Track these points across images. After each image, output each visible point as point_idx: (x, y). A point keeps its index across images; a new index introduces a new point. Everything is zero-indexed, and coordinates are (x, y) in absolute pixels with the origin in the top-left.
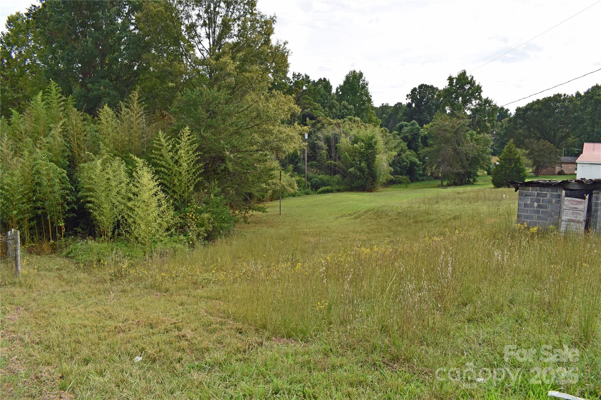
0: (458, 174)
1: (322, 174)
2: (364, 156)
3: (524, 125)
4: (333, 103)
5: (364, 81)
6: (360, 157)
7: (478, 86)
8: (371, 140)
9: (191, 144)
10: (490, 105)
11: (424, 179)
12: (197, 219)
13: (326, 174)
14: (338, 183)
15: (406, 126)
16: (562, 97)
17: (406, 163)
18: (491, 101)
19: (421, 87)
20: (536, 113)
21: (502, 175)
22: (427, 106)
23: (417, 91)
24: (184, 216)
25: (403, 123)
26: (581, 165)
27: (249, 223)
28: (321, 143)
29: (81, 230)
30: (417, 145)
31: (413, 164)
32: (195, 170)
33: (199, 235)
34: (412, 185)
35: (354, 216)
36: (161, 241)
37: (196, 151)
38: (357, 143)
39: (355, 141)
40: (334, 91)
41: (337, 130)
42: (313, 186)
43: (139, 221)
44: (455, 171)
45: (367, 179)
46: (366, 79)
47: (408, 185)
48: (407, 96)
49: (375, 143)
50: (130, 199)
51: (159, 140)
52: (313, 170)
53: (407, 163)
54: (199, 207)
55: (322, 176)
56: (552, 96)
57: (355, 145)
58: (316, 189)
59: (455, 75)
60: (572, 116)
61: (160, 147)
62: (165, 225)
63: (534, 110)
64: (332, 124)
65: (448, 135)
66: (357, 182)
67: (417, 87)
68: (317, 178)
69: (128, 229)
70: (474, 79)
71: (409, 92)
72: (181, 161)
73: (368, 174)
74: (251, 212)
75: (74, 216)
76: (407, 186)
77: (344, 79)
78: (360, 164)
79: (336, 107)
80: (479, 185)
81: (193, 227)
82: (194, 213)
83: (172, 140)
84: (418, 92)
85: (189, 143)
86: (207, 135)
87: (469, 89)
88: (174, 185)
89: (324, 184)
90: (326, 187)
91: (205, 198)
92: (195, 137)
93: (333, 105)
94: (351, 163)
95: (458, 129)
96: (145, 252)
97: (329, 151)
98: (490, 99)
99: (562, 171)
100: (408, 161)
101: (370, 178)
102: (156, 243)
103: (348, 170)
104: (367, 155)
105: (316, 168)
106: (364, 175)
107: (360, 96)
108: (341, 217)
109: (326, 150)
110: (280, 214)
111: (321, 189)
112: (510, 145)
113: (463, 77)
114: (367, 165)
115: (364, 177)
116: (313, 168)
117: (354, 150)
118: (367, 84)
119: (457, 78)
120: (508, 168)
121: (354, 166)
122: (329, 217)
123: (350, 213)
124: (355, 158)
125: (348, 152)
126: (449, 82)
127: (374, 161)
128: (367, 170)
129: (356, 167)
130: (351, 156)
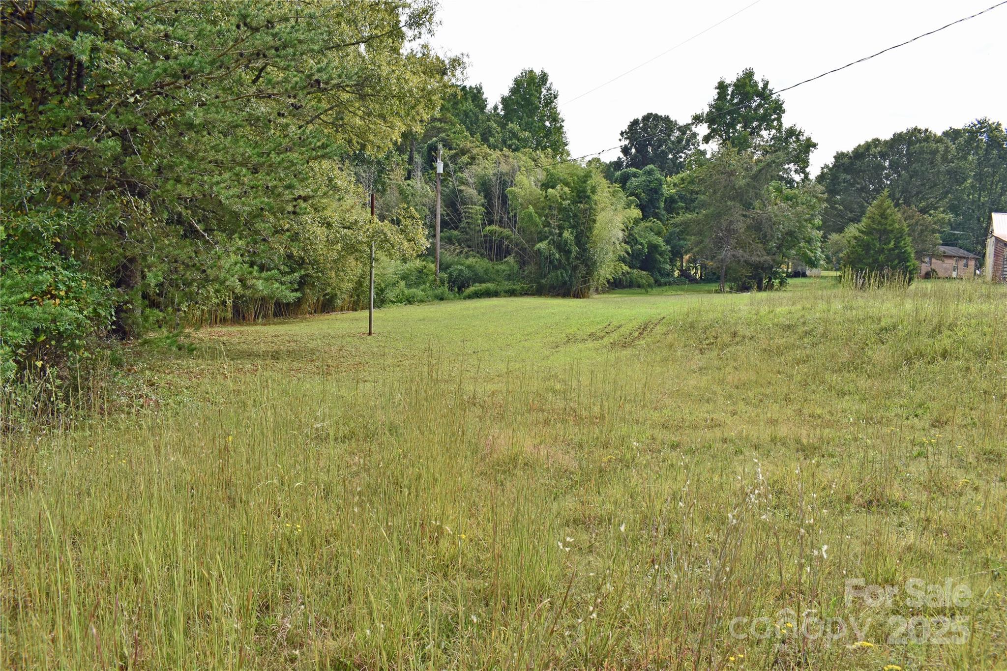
1: (474, 257)
2: (569, 217)
4: (489, 127)
5: (549, 89)
6: (560, 220)
7: (777, 100)
8: (585, 182)
10: (798, 140)
11: (670, 282)
13: (483, 256)
14: (509, 278)
15: (635, 175)
16: (923, 135)
17: (641, 247)
18: (800, 132)
19: (647, 118)
23: (639, 125)
25: (628, 170)
28: (471, 192)
30: (657, 211)
31: (653, 247)
34: (655, 290)
35: (607, 341)
38: (553, 187)
39: (548, 184)
41: (504, 168)
42: (454, 282)
44: (755, 259)
45: (575, 268)
46: (554, 87)
47: (649, 290)
48: (622, 134)
49: (593, 190)
52: (453, 247)
53: (643, 247)
55: (474, 260)
56: (905, 131)
57: (550, 190)
58: (460, 289)
60: (943, 168)
65: (741, 183)
66: (553, 274)
67: (640, 119)
68: (462, 265)
70: (770, 87)
71: (625, 128)
73: (577, 258)
76: (647, 291)
78: (560, 235)
80: (790, 292)
84: (640, 128)
87: (760, 106)
89: (478, 278)
90: (484, 285)
93: (490, 131)
94: (540, 232)
97: (489, 208)
99: (933, 270)
100: (644, 242)
101: (582, 268)
103: (534, 246)
104: (575, 216)
105: (460, 245)
106: (568, 259)
107: (542, 120)
108: (568, 341)
109: (483, 205)
110: (370, 334)
111: (472, 289)
112: (883, 201)
113: (747, 81)
114: (576, 237)
115: (569, 264)
116: (454, 244)
117: (548, 203)
118: (555, 97)
119: (735, 85)
120: (882, 251)
121: (547, 238)
122: (527, 344)
123: (590, 331)
124: (549, 220)
125: (534, 206)
126: (718, 93)
127: (590, 229)
128: (575, 249)
129: (552, 240)
130: (540, 215)
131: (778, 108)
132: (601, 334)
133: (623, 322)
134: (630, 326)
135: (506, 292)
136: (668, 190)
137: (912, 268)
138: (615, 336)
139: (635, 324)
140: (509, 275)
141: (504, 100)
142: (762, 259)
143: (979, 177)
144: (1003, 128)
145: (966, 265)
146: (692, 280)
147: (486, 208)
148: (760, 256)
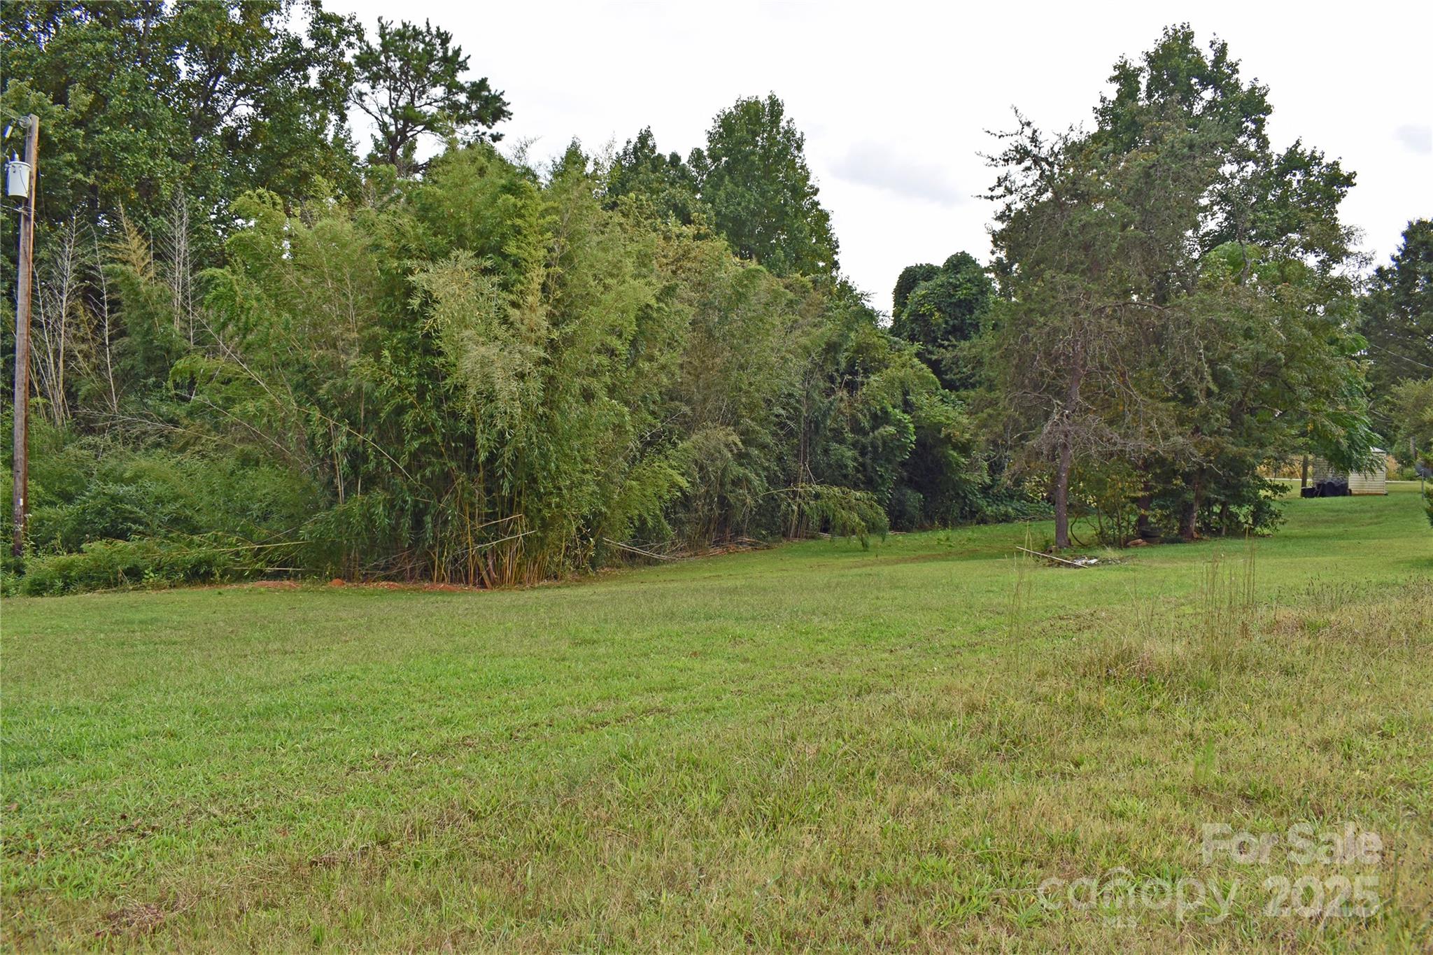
0: (1163, 470)
7: (1253, 90)
10: (1308, 178)
59: (1142, 53)
77: (711, 126)
98: (1308, 147)
119: (1151, 68)
126: (1118, 90)
131: (1256, 106)
142: (1172, 447)
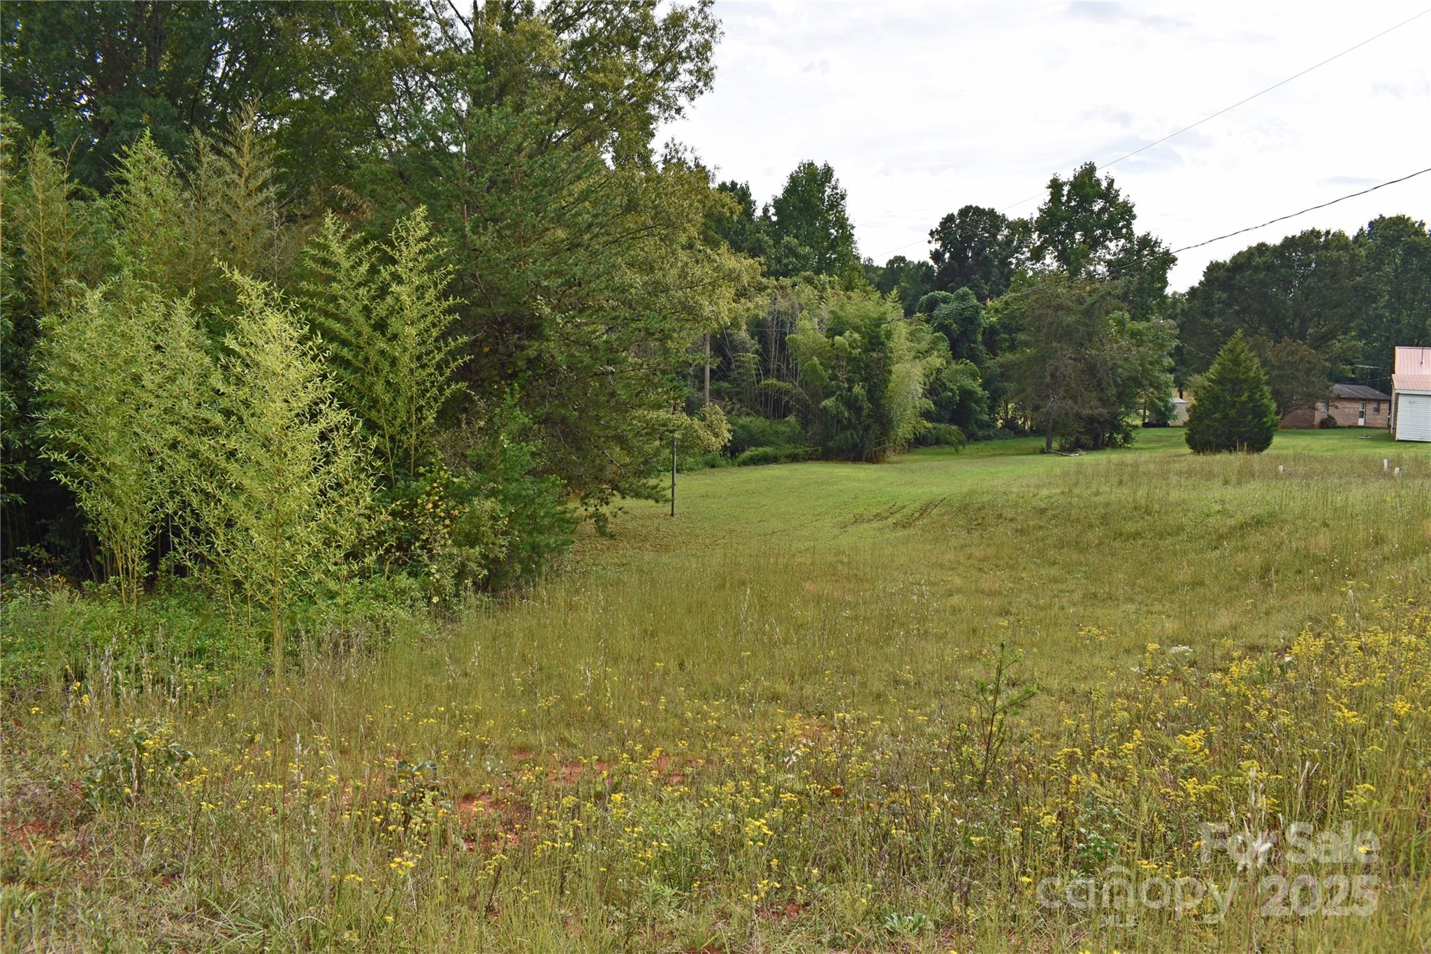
0: (1092, 420)
1: (748, 414)
2: (859, 368)
3: (1229, 306)
4: (759, 240)
5: (835, 188)
6: (849, 372)
7: (1126, 202)
8: (878, 326)
9: (430, 269)
10: (1153, 253)
11: (990, 436)
12: (453, 519)
13: (758, 413)
14: (791, 440)
15: (945, 300)
16: (1322, 240)
17: (950, 394)
18: (1156, 242)
19: (965, 212)
20: (1262, 276)
21: (1217, 420)
22: (980, 258)
23: (954, 222)
24: (404, 507)
25: (937, 293)
26: (1410, 398)
27: (612, 536)
28: (742, 336)
29: (44, 554)
30: (972, 348)
31: (967, 394)
32: (442, 355)
33: (460, 575)
34: (970, 448)
35: (891, 521)
36: (332, 595)
37: (444, 295)
38: (840, 334)
39: (835, 330)
40: (759, 213)
41: (783, 304)
43: (247, 519)
44: (1086, 412)
45: (867, 428)
46: (841, 186)
47: (961, 448)
48: (932, 234)
49: (889, 335)
50: (210, 430)
51: (325, 247)
53: (954, 394)
54: (455, 480)
55: (749, 419)
56: (1298, 234)
57: (837, 338)
58: (734, 455)
59: (1067, 176)
60: (1348, 283)
61: (330, 272)
62: (348, 535)
63: (1257, 269)
64: (766, 288)
65: (1070, 319)
66: (842, 435)
67: (956, 213)
68: (734, 424)
69: (204, 549)
70: (1116, 186)
71: (935, 225)
72: (395, 324)
73: (869, 416)
74: (617, 500)
75: (17, 502)
76: (957, 450)
77: (785, 182)
78: (850, 389)
79: (768, 250)
80: (1137, 449)
81: (445, 545)
82: (441, 498)
83: (370, 247)
84: (956, 225)
85: (424, 264)
86: (486, 239)
87: (1103, 210)
88: (375, 402)
89: (754, 441)
90: (761, 450)
91: (477, 448)
92: (445, 244)
93: (760, 246)
94: (826, 387)
95: (1093, 304)
96: (268, 639)
97: (764, 354)
98: (1153, 237)
99: (1330, 418)
100: (955, 388)
101: (876, 427)
102: (311, 599)
103: (820, 403)
104: (867, 366)
105: (731, 399)
106: (858, 418)
107: (825, 228)
108: (855, 522)
109: (756, 352)
110: (672, 515)
111: (747, 453)
112: (1236, 345)
113: (1086, 180)
114: (869, 391)
115: (860, 423)
116: (723, 399)
117: (835, 352)
118: (843, 197)
119: (1072, 184)
120: (1233, 405)
121: (833, 393)
122: (819, 524)
123: (875, 511)
124: (836, 371)
125: (820, 355)
126: (1052, 194)
127: (886, 382)
128: (867, 406)
129: (841, 395)
130: (826, 367)
131: (1127, 212)
132: (886, 515)
133: (907, 503)
134: (913, 507)
135: (787, 457)
136: (988, 318)
137: (1269, 424)
138: (898, 516)
139: (917, 505)
140: (790, 437)
141: (778, 203)
142: (1096, 412)
143: (1397, 294)
144: (1426, 229)
145: (1377, 410)
146: (1020, 433)
147: (760, 355)
148: (1093, 408)
